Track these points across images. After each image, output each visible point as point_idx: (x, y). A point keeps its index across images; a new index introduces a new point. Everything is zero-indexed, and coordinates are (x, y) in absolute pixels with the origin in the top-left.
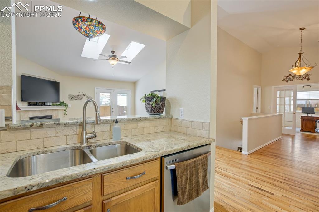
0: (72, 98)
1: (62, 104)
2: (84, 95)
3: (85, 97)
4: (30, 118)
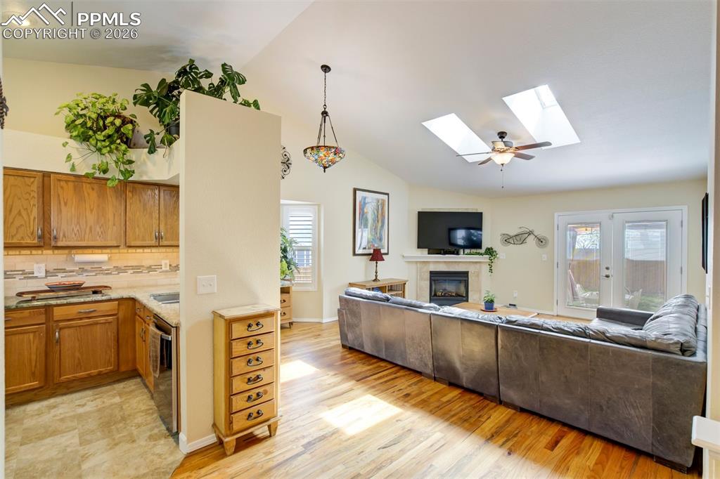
0: (508, 240)
1: (490, 252)
2: (530, 233)
3: (532, 237)
4: (431, 272)
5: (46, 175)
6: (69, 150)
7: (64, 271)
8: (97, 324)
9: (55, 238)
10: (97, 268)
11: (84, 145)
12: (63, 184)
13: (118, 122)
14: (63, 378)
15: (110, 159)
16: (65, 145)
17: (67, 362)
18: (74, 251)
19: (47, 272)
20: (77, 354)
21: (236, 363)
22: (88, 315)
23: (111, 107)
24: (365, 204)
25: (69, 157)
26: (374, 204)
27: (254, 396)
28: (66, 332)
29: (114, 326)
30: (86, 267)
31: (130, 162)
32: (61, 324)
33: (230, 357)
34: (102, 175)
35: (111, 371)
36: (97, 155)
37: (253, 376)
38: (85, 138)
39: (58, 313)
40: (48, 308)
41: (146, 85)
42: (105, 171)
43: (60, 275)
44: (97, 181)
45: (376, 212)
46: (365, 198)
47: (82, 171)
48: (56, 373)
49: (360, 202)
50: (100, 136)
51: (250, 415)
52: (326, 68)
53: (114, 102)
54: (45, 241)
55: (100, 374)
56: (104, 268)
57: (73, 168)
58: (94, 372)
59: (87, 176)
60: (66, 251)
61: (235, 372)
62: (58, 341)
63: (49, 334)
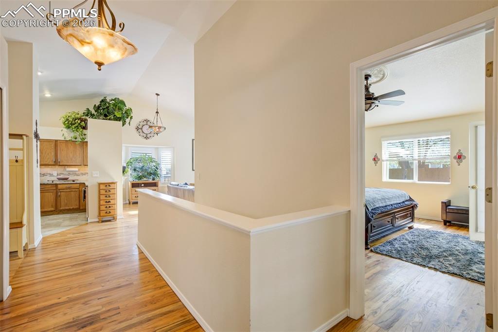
5: (56, 141)
6: (63, 132)
7: (63, 174)
8: (72, 191)
9: (59, 162)
10: (75, 173)
11: (69, 130)
12: (62, 143)
13: (79, 121)
14: (61, 208)
15: (77, 134)
16: (62, 130)
17: (63, 203)
18: (66, 167)
19: (57, 174)
20: (66, 201)
21: (101, 196)
22: (69, 188)
23: (77, 116)
25: (63, 135)
27: (108, 207)
28: (62, 193)
29: (78, 192)
30: (71, 173)
31: (85, 135)
32: (61, 190)
33: (100, 194)
34: (75, 140)
35: (78, 208)
36: (73, 133)
37: (108, 201)
38: (68, 127)
39: (60, 187)
40: (56, 185)
41: (88, 109)
42: (76, 139)
43: (62, 175)
44: (73, 142)
47: (68, 139)
48: (59, 207)
50: (73, 127)
51: (106, 212)
52: (157, 95)
53: (78, 114)
54: (56, 163)
55: (73, 209)
56: (77, 173)
57: (65, 138)
58: (71, 208)
59: (69, 140)
60: (64, 167)
61: (101, 199)
62: (60, 196)
63: (57, 193)
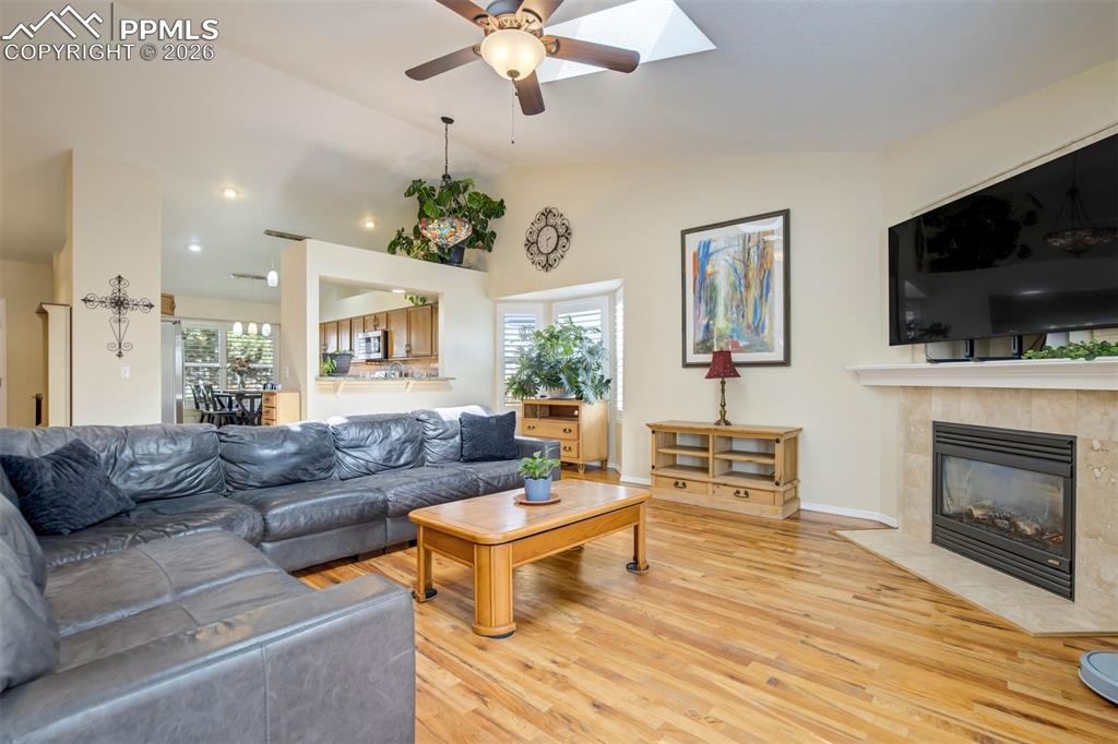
4: (935, 424)
24: (707, 255)
26: (736, 249)
45: (740, 266)
46: (707, 245)
49: (695, 255)
52: (448, 120)
